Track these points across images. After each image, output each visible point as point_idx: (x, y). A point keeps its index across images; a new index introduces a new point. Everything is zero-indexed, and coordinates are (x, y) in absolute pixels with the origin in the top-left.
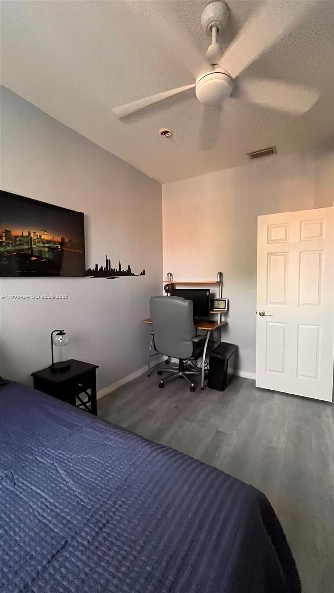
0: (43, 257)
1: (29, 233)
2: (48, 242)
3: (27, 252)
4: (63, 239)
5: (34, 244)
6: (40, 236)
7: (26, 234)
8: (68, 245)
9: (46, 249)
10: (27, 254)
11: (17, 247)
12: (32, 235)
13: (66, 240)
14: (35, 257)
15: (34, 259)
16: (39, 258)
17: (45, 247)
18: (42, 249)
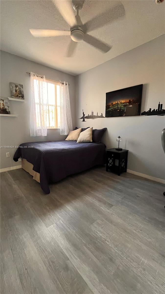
0: (121, 109)
1: (118, 102)
2: (124, 103)
3: (116, 108)
4: (130, 100)
5: (119, 105)
6: (121, 102)
7: (117, 102)
8: (132, 102)
9: (123, 106)
10: (117, 109)
11: (114, 108)
12: (119, 102)
13: (131, 100)
14: (119, 110)
15: (118, 110)
16: (120, 110)
17: (122, 105)
18: (121, 106)
